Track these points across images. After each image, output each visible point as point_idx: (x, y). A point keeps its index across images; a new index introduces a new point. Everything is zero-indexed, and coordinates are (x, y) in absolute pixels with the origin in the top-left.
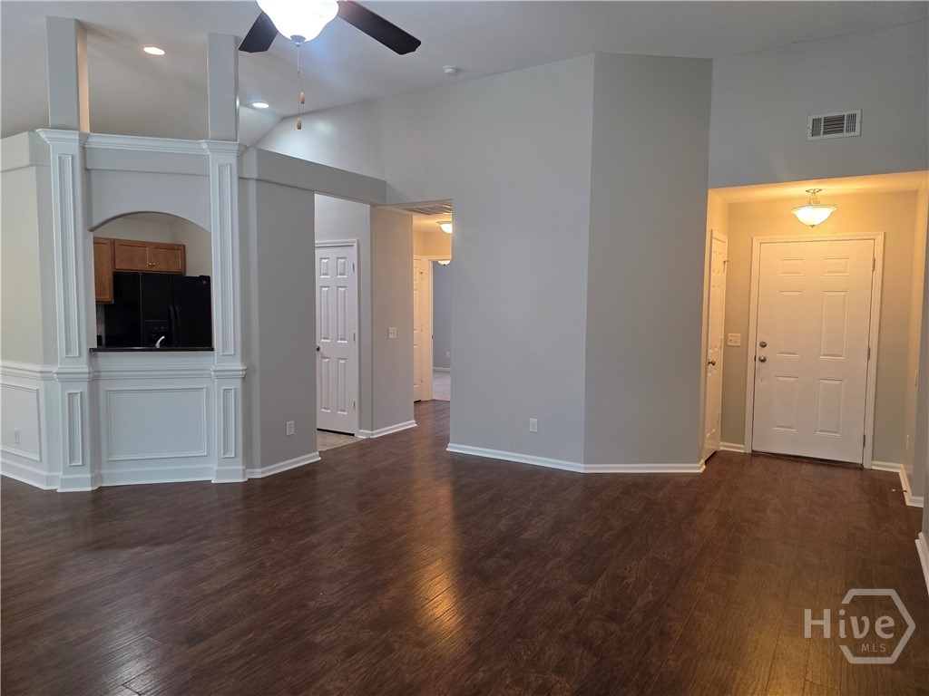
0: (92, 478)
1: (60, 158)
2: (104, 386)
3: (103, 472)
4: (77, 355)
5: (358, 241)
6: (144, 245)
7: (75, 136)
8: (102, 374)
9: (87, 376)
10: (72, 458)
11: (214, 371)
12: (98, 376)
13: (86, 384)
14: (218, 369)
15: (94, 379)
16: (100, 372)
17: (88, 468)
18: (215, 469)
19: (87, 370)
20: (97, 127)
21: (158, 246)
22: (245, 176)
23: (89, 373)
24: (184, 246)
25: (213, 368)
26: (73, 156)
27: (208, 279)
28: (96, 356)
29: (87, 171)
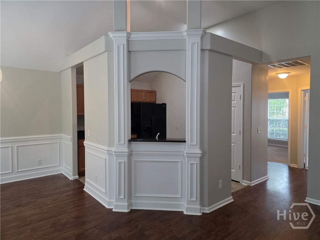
0: (128, 205)
1: (118, 46)
2: (134, 158)
3: (133, 201)
4: (123, 143)
5: (244, 84)
6: (142, 91)
7: (124, 34)
8: (133, 152)
9: (127, 154)
10: (119, 195)
11: (186, 153)
12: (132, 154)
13: (126, 157)
14: (188, 152)
15: (130, 155)
16: (132, 151)
17: (126, 199)
18: (186, 206)
19: (127, 151)
20: (134, 29)
21: (147, 92)
22: (204, 48)
23: (128, 152)
24: (156, 91)
25: (185, 152)
26: (123, 45)
27: (165, 104)
28: (131, 143)
29: (129, 52)
